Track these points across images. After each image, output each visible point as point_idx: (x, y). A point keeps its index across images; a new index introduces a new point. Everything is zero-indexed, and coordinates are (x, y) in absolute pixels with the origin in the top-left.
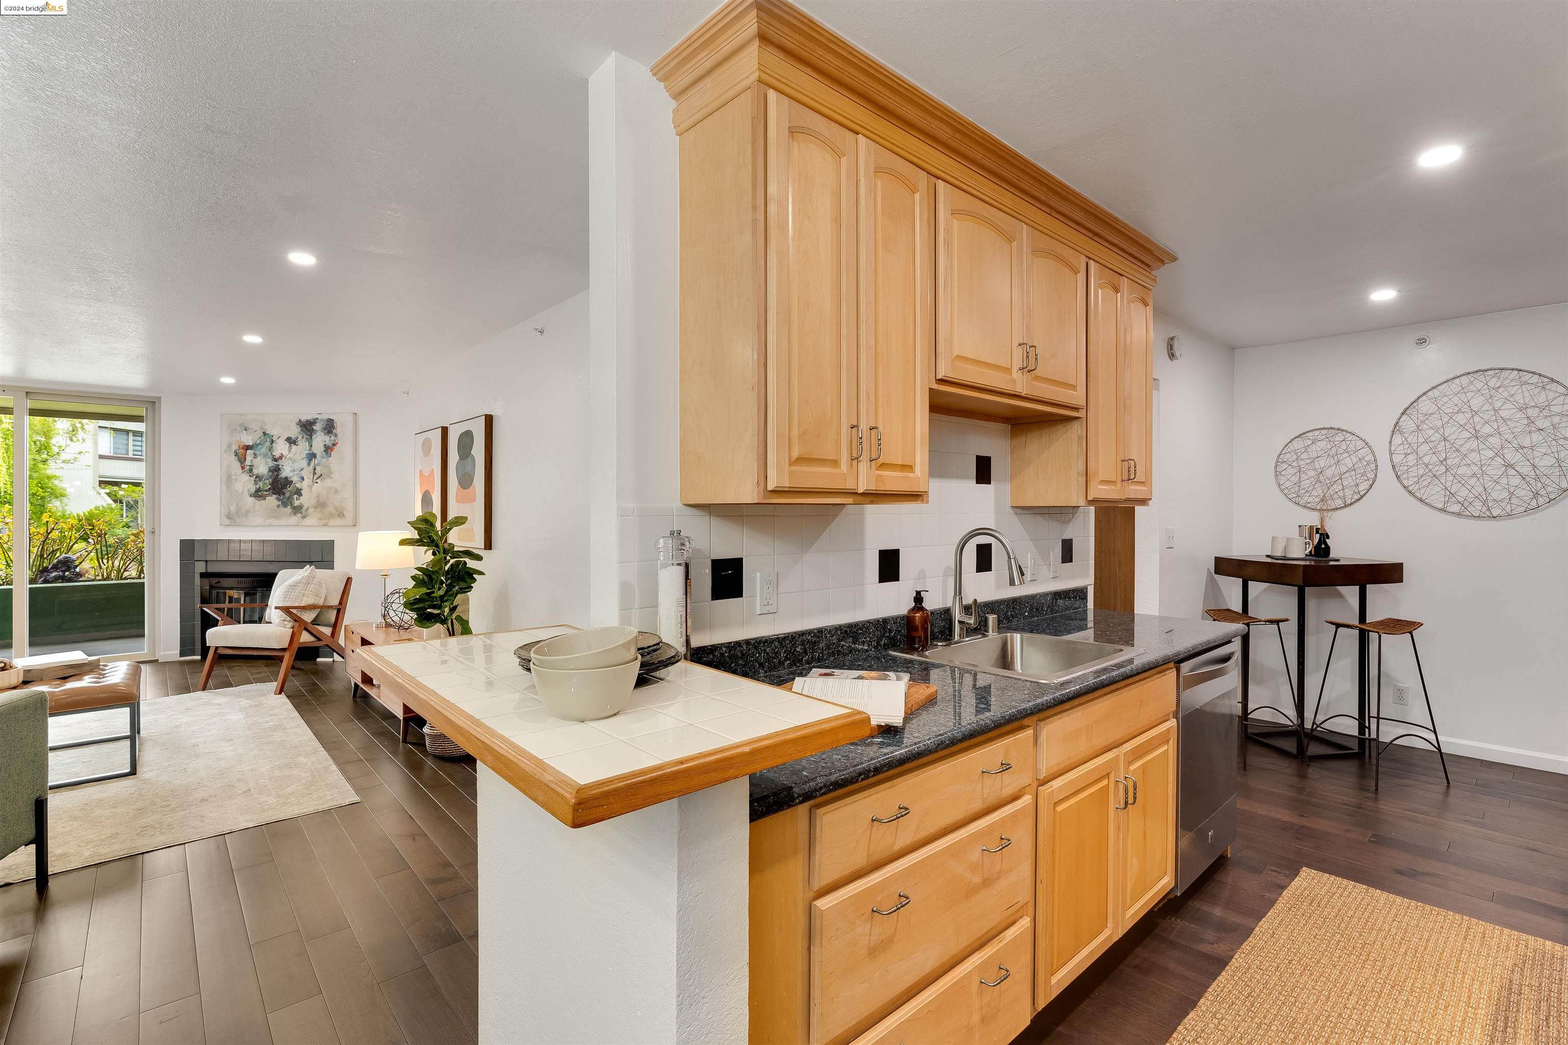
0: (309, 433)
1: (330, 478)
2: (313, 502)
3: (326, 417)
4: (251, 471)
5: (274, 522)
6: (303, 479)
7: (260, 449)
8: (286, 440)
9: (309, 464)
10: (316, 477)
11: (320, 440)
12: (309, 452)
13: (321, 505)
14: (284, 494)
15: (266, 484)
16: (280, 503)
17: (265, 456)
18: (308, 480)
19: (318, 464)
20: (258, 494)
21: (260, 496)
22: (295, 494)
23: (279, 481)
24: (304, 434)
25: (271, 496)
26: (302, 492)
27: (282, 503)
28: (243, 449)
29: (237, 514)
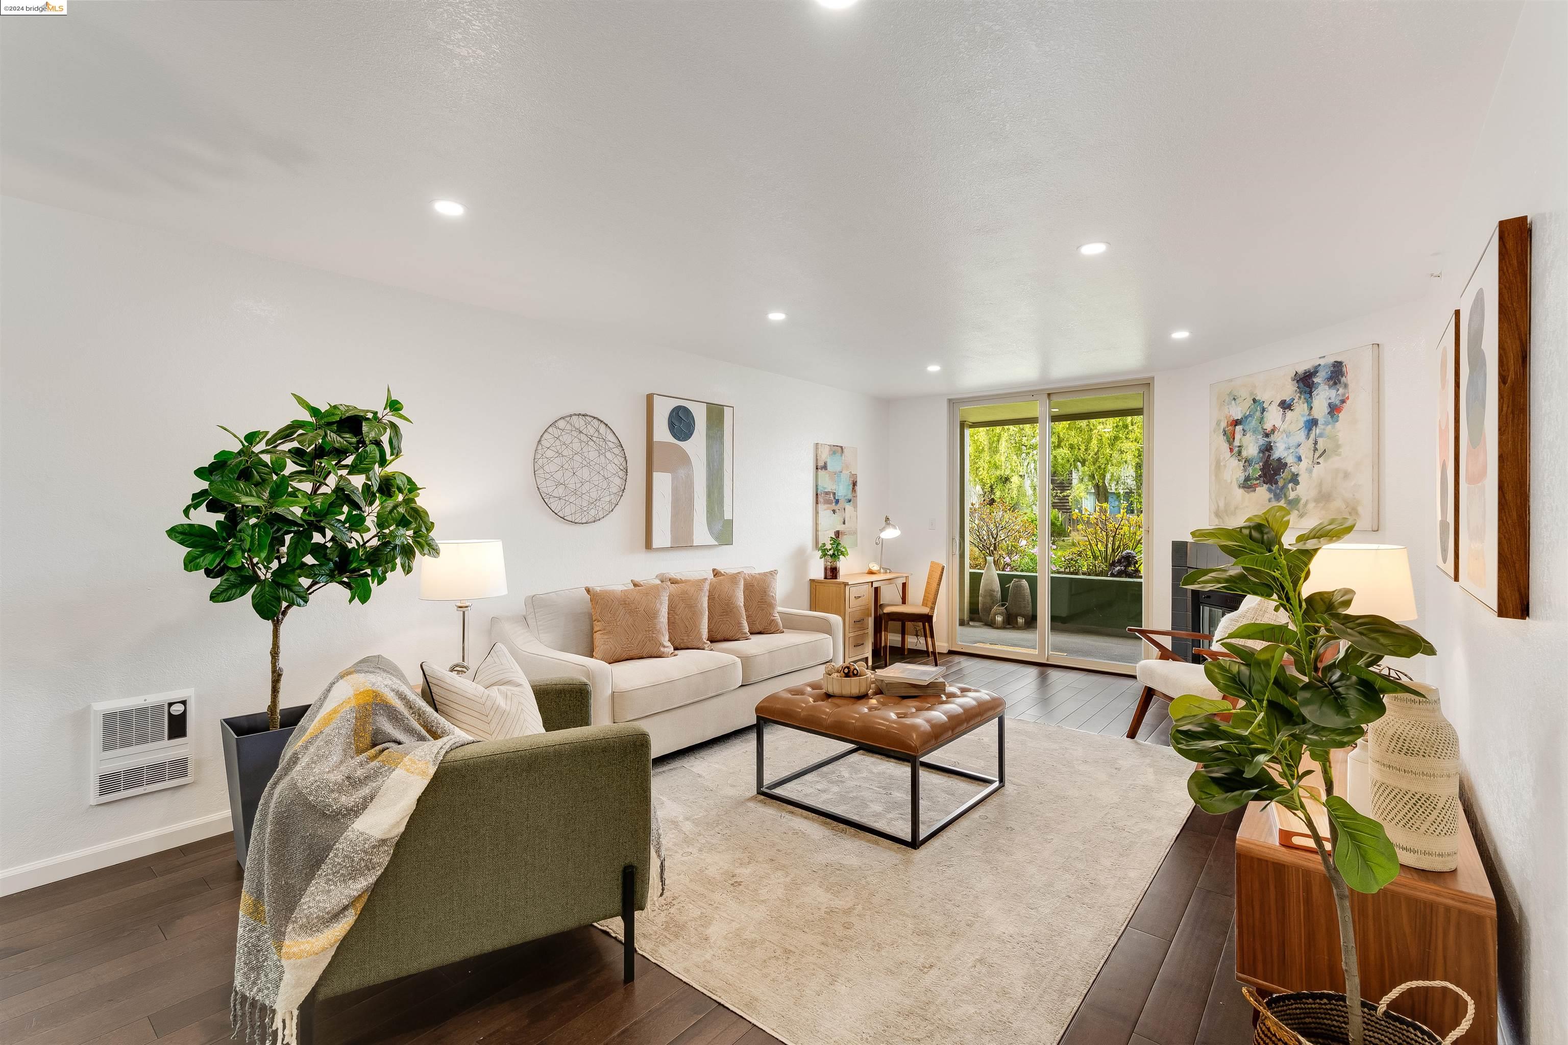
0: (1308, 389)
1: (1337, 455)
2: (1313, 493)
3: (1331, 360)
4: (1240, 453)
6: (1300, 459)
7: (1249, 423)
8: (1279, 405)
9: (1308, 437)
10: (1317, 454)
11: (1323, 395)
12: (1308, 418)
13: (1324, 497)
14: (1276, 483)
15: (1256, 470)
16: (1272, 496)
17: (1255, 431)
18: (1308, 460)
19: (1321, 435)
20: (1247, 485)
21: (1249, 487)
22: (1290, 482)
23: (1271, 464)
24: (1301, 393)
25: (1263, 486)
26: (1299, 479)
27: (1274, 495)
28: (1231, 425)
29: (1226, 511)
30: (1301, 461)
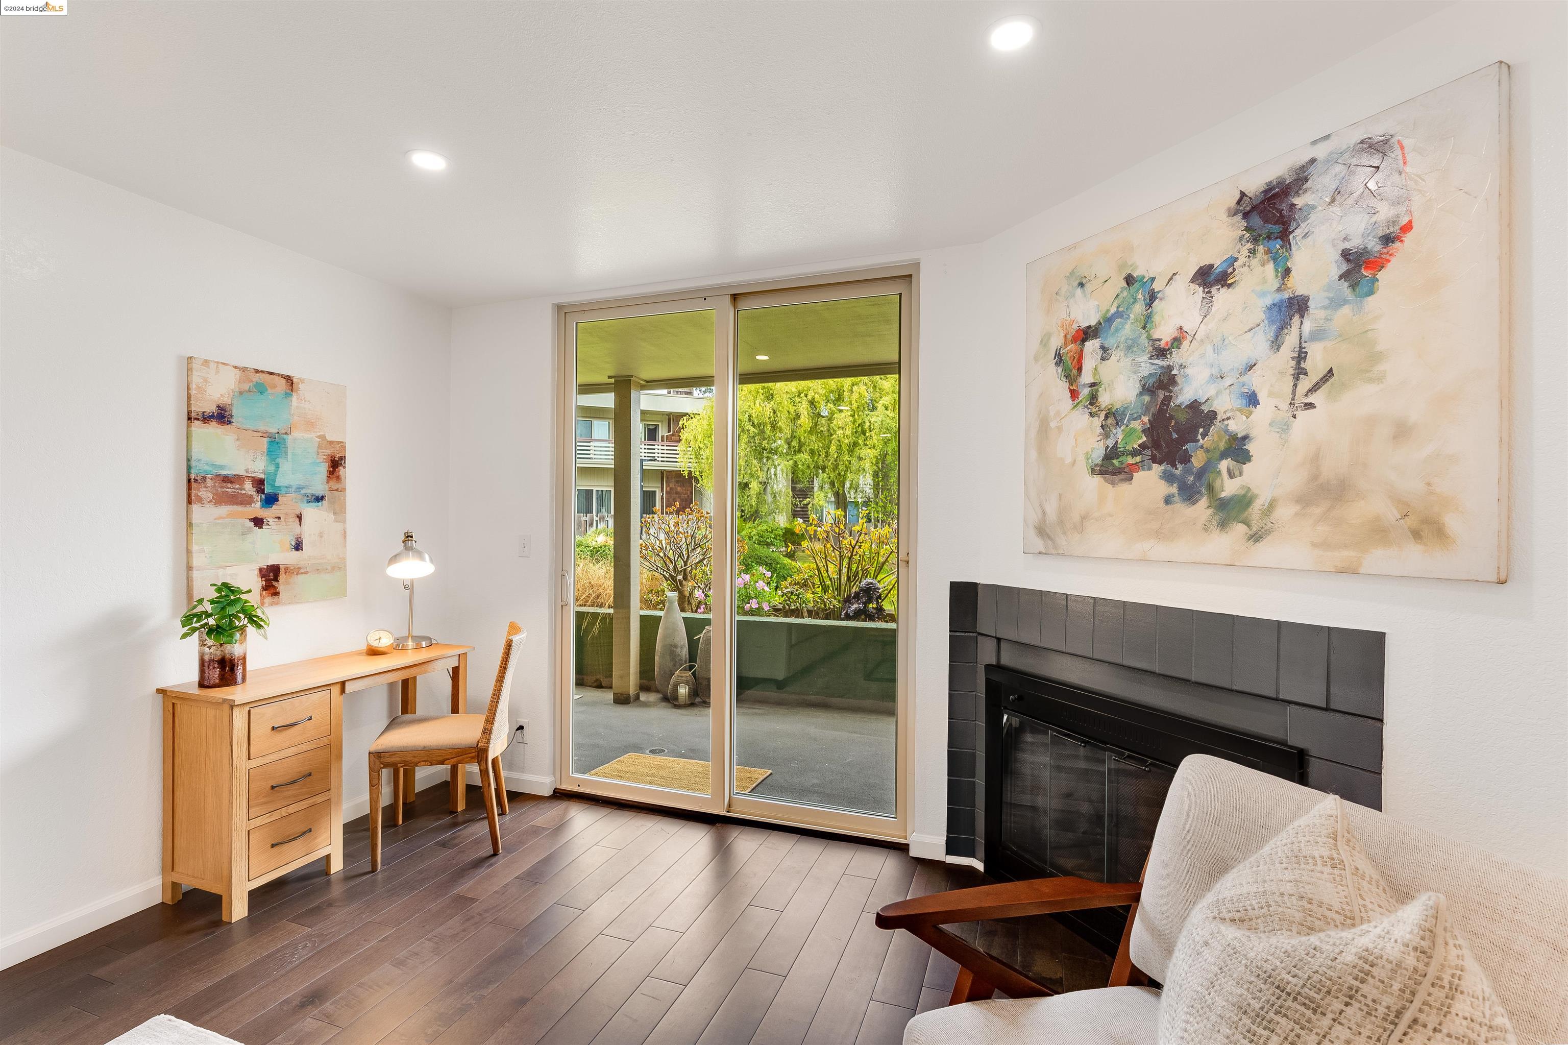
0: (1276, 229)
1: (1371, 380)
2: (1292, 481)
4: (1093, 399)
5: (1158, 549)
6: (1252, 400)
7: (1117, 330)
8: (1193, 281)
11: (1324, 234)
12: (1278, 297)
13: (1332, 492)
14: (1186, 459)
15: (1132, 434)
16: (1174, 489)
17: (1131, 348)
18: (1275, 399)
19: (1317, 336)
20: (1112, 466)
21: (1117, 472)
22: (1224, 455)
23: (1171, 417)
24: (1255, 240)
25: (1150, 469)
26: (1251, 447)
27: (1180, 489)
28: (1074, 340)
29: (1061, 522)
30: (1257, 403)
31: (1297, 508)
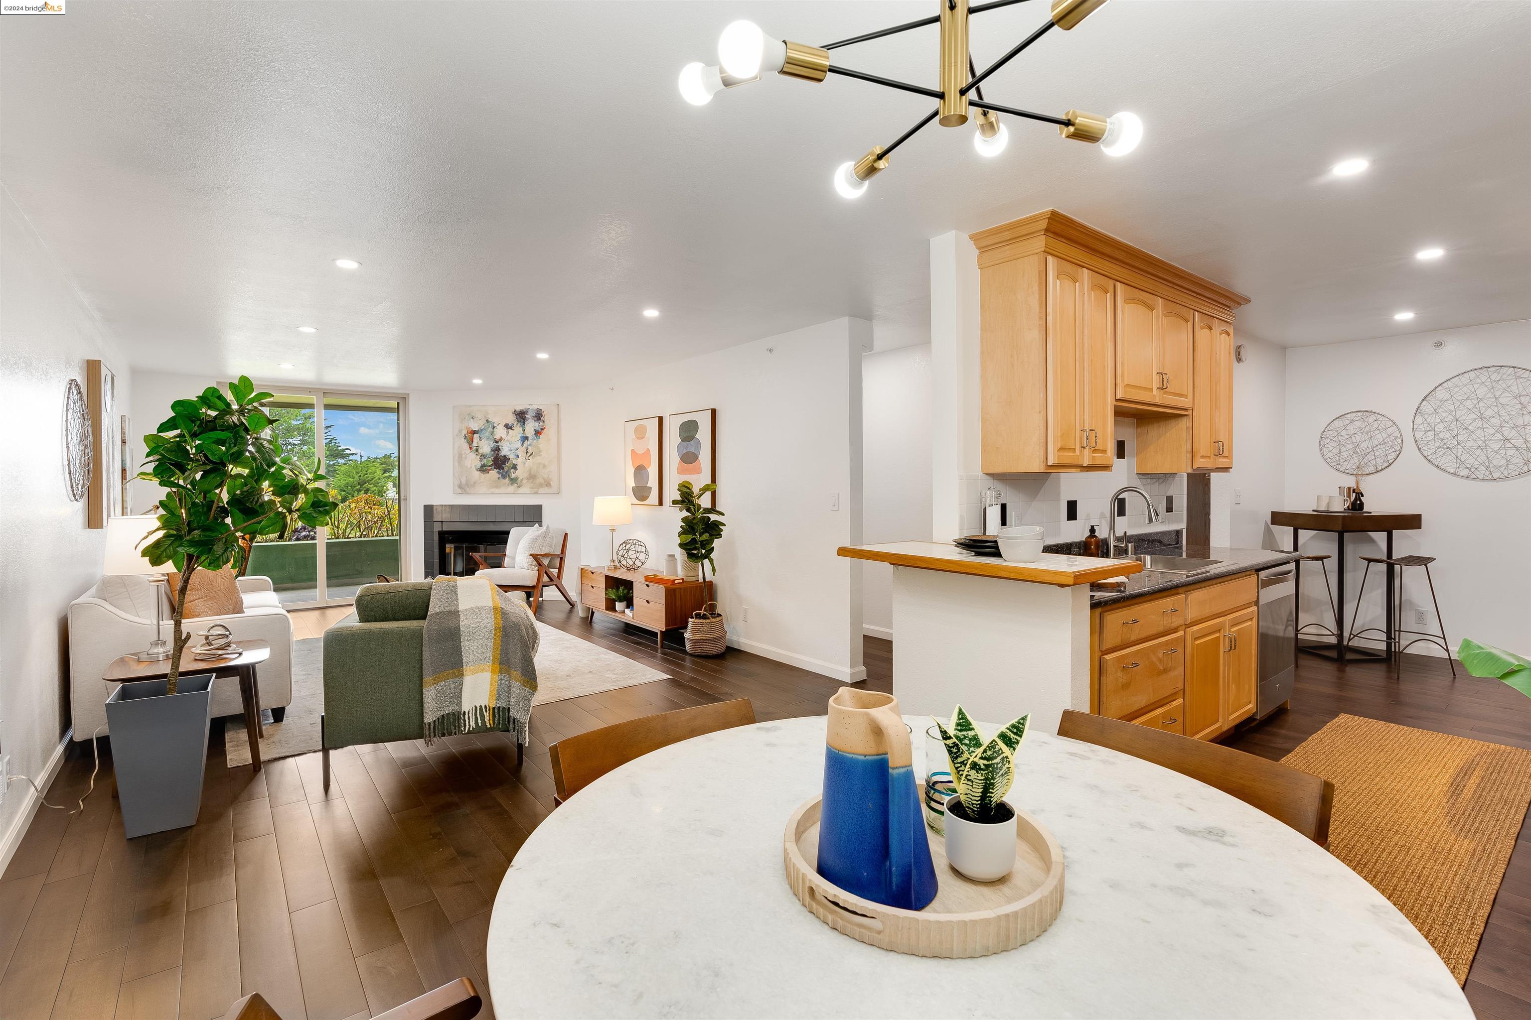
0: (522, 420)
1: (539, 456)
2: (526, 475)
3: (536, 407)
4: (477, 450)
5: (497, 491)
6: (518, 456)
7: (484, 433)
8: (504, 426)
9: (523, 445)
10: (528, 455)
11: (531, 426)
12: (523, 435)
13: (532, 477)
14: (503, 468)
15: (489, 461)
16: (500, 476)
17: (488, 439)
18: (522, 457)
19: (530, 445)
20: (483, 469)
21: (484, 471)
22: (512, 469)
23: (499, 458)
24: (518, 421)
25: (493, 471)
26: (517, 467)
28: (471, 433)
29: (467, 484)
30: (519, 457)
31: (526, 481)
